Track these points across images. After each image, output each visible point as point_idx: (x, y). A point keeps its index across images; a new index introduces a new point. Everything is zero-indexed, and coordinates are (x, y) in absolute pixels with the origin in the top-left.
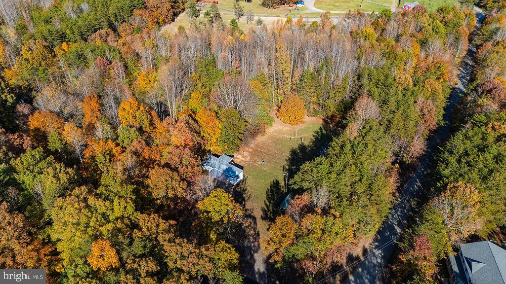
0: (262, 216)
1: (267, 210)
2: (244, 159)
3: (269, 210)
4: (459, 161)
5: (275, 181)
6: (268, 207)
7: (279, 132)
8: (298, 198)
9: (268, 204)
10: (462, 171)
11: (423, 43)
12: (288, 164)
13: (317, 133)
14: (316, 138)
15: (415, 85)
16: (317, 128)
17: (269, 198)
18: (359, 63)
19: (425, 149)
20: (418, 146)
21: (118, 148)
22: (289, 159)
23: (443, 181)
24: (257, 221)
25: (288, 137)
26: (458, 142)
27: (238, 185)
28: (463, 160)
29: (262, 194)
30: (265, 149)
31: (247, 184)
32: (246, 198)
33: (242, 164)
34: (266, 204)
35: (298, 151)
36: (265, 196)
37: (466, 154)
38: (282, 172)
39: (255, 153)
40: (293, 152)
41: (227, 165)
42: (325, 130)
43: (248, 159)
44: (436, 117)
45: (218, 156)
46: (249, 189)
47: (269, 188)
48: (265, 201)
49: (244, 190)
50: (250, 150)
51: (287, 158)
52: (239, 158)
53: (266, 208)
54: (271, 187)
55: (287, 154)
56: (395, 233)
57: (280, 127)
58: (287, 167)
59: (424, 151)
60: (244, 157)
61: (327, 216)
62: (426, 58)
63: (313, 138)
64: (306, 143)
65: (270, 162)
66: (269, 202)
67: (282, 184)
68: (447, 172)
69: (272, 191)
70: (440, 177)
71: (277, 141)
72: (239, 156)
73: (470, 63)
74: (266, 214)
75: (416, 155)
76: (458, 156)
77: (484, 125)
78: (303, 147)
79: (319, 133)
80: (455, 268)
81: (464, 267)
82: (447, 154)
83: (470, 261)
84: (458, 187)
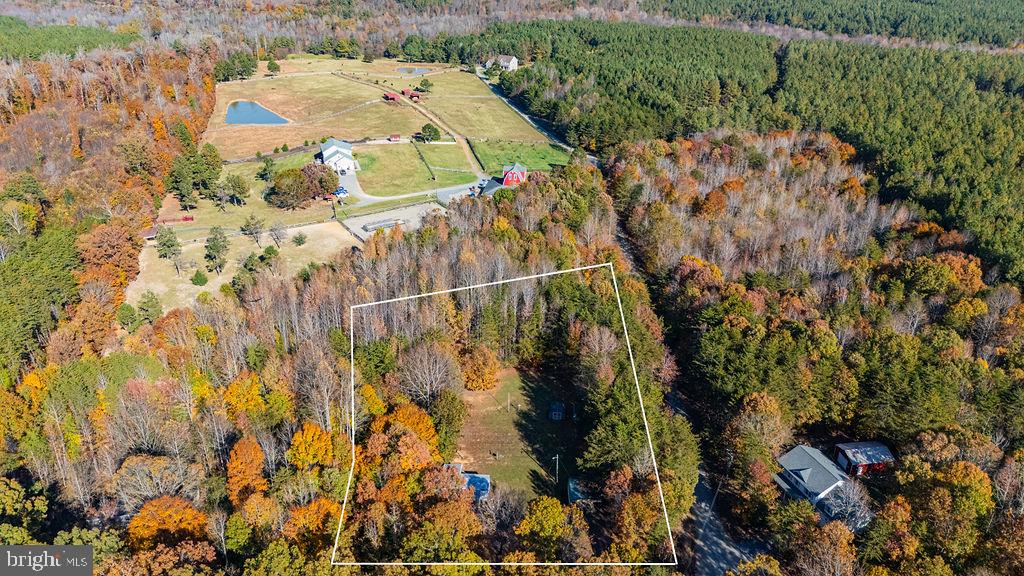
5: (531, 473)
8: (616, 475)
10: (741, 380)
11: (575, 228)
12: (527, 444)
14: (530, 396)
16: (518, 382)
19: (675, 367)
22: (522, 437)
23: (735, 398)
25: (493, 408)
26: (714, 349)
28: (731, 369)
30: (480, 437)
35: (524, 422)
37: (729, 361)
38: (529, 459)
39: (473, 448)
40: (518, 425)
44: (658, 326)
47: (533, 485)
51: (519, 437)
55: (514, 433)
57: (472, 398)
58: (529, 449)
60: (466, 458)
62: (586, 245)
63: (525, 398)
64: (523, 406)
65: (502, 452)
67: (543, 472)
68: (730, 387)
69: (538, 486)
70: (727, 397)
71: (486, 419)
73: (622, 235)
75: (668, 378)
76: (722, 366)
77: (721, 322)
78: (524, 415)
79: (527, 388)
80: (785, 486)
81: (793, 481)
82: (710, 368)
83: (797, 472)
84: (755, 400)
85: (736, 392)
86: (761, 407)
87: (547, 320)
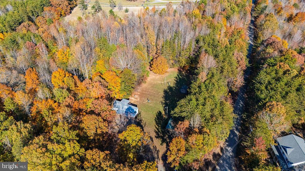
0: (155, 136)
2: (136, 100)
3: (159, 131)
4: (266, 87)
5: (159, 112)
6: (158, 129)
7: (154, 80)
8: (181, 124)
9: (158, 127)
10: (271, 94)
11: (228, 18)
12: (164, 99)
13: (177, 78)
14: (177, 81)
15: (230, 44)
16: (176, 75)
17: (157, 123)
18: (195, 33)
19: (244, 82)
20: (239, 81)
21: (56, 104)
22: (164, 96)
23: (262, 102)
24: (153, 139)
25: (160, 82)
26: (264, 76)
27: (136, 117)
28: (269, 87)
29: (152, 121)
30: (147, 92)
31: (142, 116)
32: (143, 126)
33: (136, 104)
34: (156, 127)
35: (168, 91)
36: (154, 122)
37: (269, 83)
38: (161, 105)
39: (142, 95)
40: (165, 92)
41: (128, 106)
42: (180, 75)
43: (139, 99)
44: (245, 63)
45: (120, 100)
46: (143, 119)
47: (156, 117)
48: (155, 126)
49: (141, 121)
50: (139, 93)
51: (162, 96)
52: (133, 100)
53: (157, 130)
54: (157, 116)
55: (162, 94)
56: (236, 135)
57: (154, 77)
58: (164, 102)
59: (244, 83)
60: (136, 98)
61: (204, 134)
62: (231, 26)
63: (175, 81)
64: (172, 85)
65: (152, 100)
66: (158, 126)
67: (163, 113)
68: (263, 96)
69: (158, 118)
70: (260, 100)
71: (153, 86)
72: (133, 98)
73: (252, 27)
74: (158, 134)
75: (239, 86)
76: (265, 85)
77: (275, 65)
78: (170, 88)
79: (178, 78)
80: (276, 153)
81: (281, 151)
82: (259, 85)
83: (285, 148)
84: (273, 105)
85: (265, 99)
86: (275, 110)
87: (194, 51)
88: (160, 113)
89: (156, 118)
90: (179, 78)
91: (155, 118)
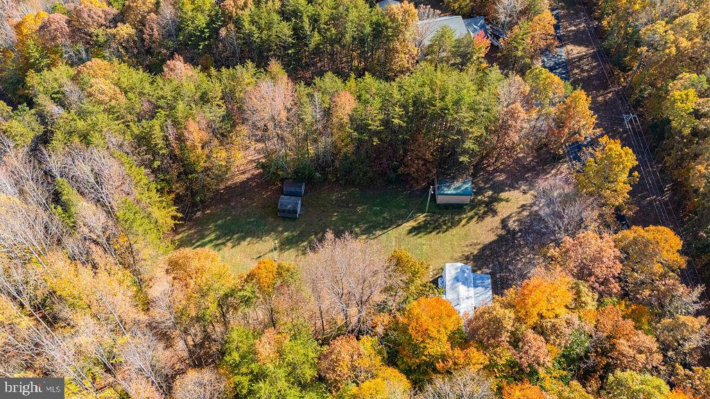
0: (494, 216)
1: (477, 217)
3: (475, 214)
5: (414, 233)
6: (472, 218)
9: (464, 222)
13: (219, 245)
17: (454, 225)
29: (453, 236)
32: (479, 247)
34: (468, 222)
36: (454, 231)
42: (201, 239)
47: (435, 233)
48: (464, 226)
53: (475, 219)
54: (431, 232)
74: (485, 213)
88: (416, 230)
89: (438, 233)
90: (217, 238)
91: (440, 234)
